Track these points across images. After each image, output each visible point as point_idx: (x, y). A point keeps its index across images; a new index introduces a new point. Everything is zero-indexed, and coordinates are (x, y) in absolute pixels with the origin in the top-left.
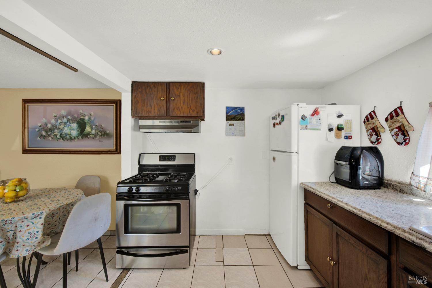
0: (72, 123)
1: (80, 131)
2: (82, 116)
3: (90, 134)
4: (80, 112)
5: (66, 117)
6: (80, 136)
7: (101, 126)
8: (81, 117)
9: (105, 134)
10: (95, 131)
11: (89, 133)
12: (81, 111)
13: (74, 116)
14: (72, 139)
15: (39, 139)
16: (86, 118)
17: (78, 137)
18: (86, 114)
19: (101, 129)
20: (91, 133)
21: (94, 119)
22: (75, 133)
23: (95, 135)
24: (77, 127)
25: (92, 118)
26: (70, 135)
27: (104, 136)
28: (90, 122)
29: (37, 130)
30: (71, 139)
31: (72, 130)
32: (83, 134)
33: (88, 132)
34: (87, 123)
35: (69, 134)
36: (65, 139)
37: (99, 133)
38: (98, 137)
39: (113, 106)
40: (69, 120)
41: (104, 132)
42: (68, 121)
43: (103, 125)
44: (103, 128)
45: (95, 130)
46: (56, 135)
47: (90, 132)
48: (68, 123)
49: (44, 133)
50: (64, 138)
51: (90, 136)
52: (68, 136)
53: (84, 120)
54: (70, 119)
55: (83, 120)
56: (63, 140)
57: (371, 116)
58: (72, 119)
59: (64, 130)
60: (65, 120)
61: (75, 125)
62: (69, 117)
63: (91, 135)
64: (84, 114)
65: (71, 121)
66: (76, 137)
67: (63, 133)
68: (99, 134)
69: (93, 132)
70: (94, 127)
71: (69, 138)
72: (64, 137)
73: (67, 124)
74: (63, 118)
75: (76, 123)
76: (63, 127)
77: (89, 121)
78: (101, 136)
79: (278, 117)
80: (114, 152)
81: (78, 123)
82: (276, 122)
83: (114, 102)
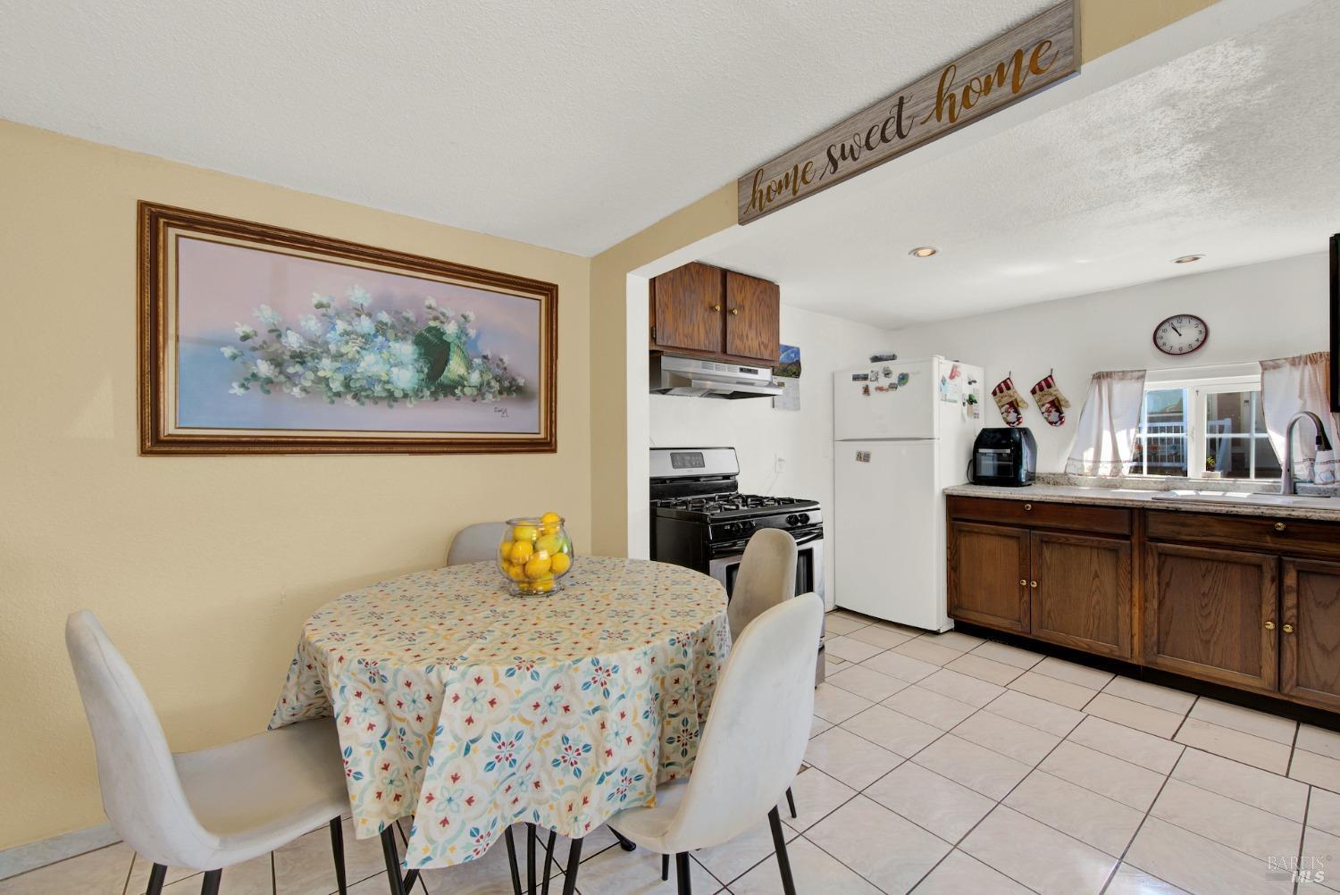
0: (397, 339)
1: (426, 370)
2: (436, 319)
3: (464, 386)
4: (427, 303)
5: (369, 315)
6: (429, 389)
7: (501, 360)
8: (432, 324)
9: (512, 389)
10: (482, 376)
11: (460, 382)
12: (431, 301)
13: (405, 314)
14: (396, 400)
15: (236, 390)
16: (451, 329)
17: (417, 393)
18: (450, 313)
19: (499, 372)
20: (465, 383)
21: (478, 335)
22: (406, 377)
23: (481, 390)
24: (416, 356)
25: (472, 333)
26: (388, 382)
27: (508, 394)
28: (465, 343)
29: (228, 352)
30: (391, 397)
31: (396, 366)
32: (436, 383)
33: (457, 378)
34: (452, 345)
35: (385, 378)
36: (367, 397)
37: (493, 383)
38: (489, 397)
39: (540, 300)
40: (381, 328)
41: (510, 383)
42: (378, 331)
43: (506, 359)
44: (505, 369)
45: (482, 373)
46: (326, 380)
47: (462, 377)
48: (380, 339)
49: (264, 368)
50: (363, 393)
51: (462, 391)
52: (378, 389)
53: (443, 334)
54: (386, 324)
55: (439, 333)
56: (358, 400)
57: (1005, 387)
58: (396, 324)
59: (362, 364)
60: (366, 325)
61: (406, 350)
62: (384, 317)
63: (465, 389)
64: (443, 315)
65: (390, 333)
66: (410, 393)
67: (359, 376)
68: (490, 387)
69: (475, 378)
70: (478, 361)
71: (384, 394)
72: (358, 390)
73: (372, 341)
74: (359, 316)
75: (410, 342)
76: (358, 352)
77: (459, 338)
78: (500, 393)
79: (881, 376)
80: (546, 445)
81: (420, 341)
82: (872, 386)
83: (548, 291)
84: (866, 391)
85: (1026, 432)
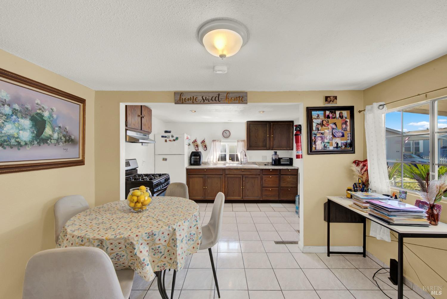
0: (22, 117)
1: (35, 132)
2: (40, 109)
3: (51, 139)
4: (36, 102)
5: (9, 105)
6: (36, 141)
7: (66, 128)
8: (39, 111)
9: (69, 140)
10: (58, 135)
11: (50, 138)
12: (38, 101)
13: (26, 106)
14: (21, 146)
16: (46, 114)
17: (31, 142)
18: (46, 107)
19: (65, 133)
20: (52, 138)
21: (57, 118)
22: (26, 135)
23: (58, 140)
24: (31, 126)
25: (55, 116)
26: (18, 138)
27: (68, 142)
28: (52, 121)
30: (19, 145)
31: (22, 130)
33: (49, 136)
34: (47, 122)
35: (16, 136)
36: (8, 145)
37: (63, 138)
38: (61, 144)
39: (80, 105)
40: (15, 112)
41: (69, 138)
42: (13, 113)
43: (67, 128)
44: (67, 132)
45: (58, 133)
47: (50, 135)
48: (14, 117)
50: (5, 143)
51: (50, 141)
52: (13, 141)
53: (43, 116)
54: (17, 110)
55: (41, 116)
56: (3, 147)
58: (22, 110)
59: (5, 129)
60: (7, 110)
61: (27, 123)
62: (16, 106)
63: (52, 141)
64: (43, 108)
65: (19, 114)
66: (28, 143)
67: (3, 135)
68: (62, 140)
69: (56, 136)
70: (57, 128)
71: (16, 144)
73: (10, 118)
74: (4, 105)
75: (28, 119)
76: (3, 123)
77: (50, 118)
78: (65, 142)
79: (170, 137)
80: (81, 163)
81: (33, 119)
82: (168, 139)
83: (82, 101)
84: (166, 141)
85: (200, 152)
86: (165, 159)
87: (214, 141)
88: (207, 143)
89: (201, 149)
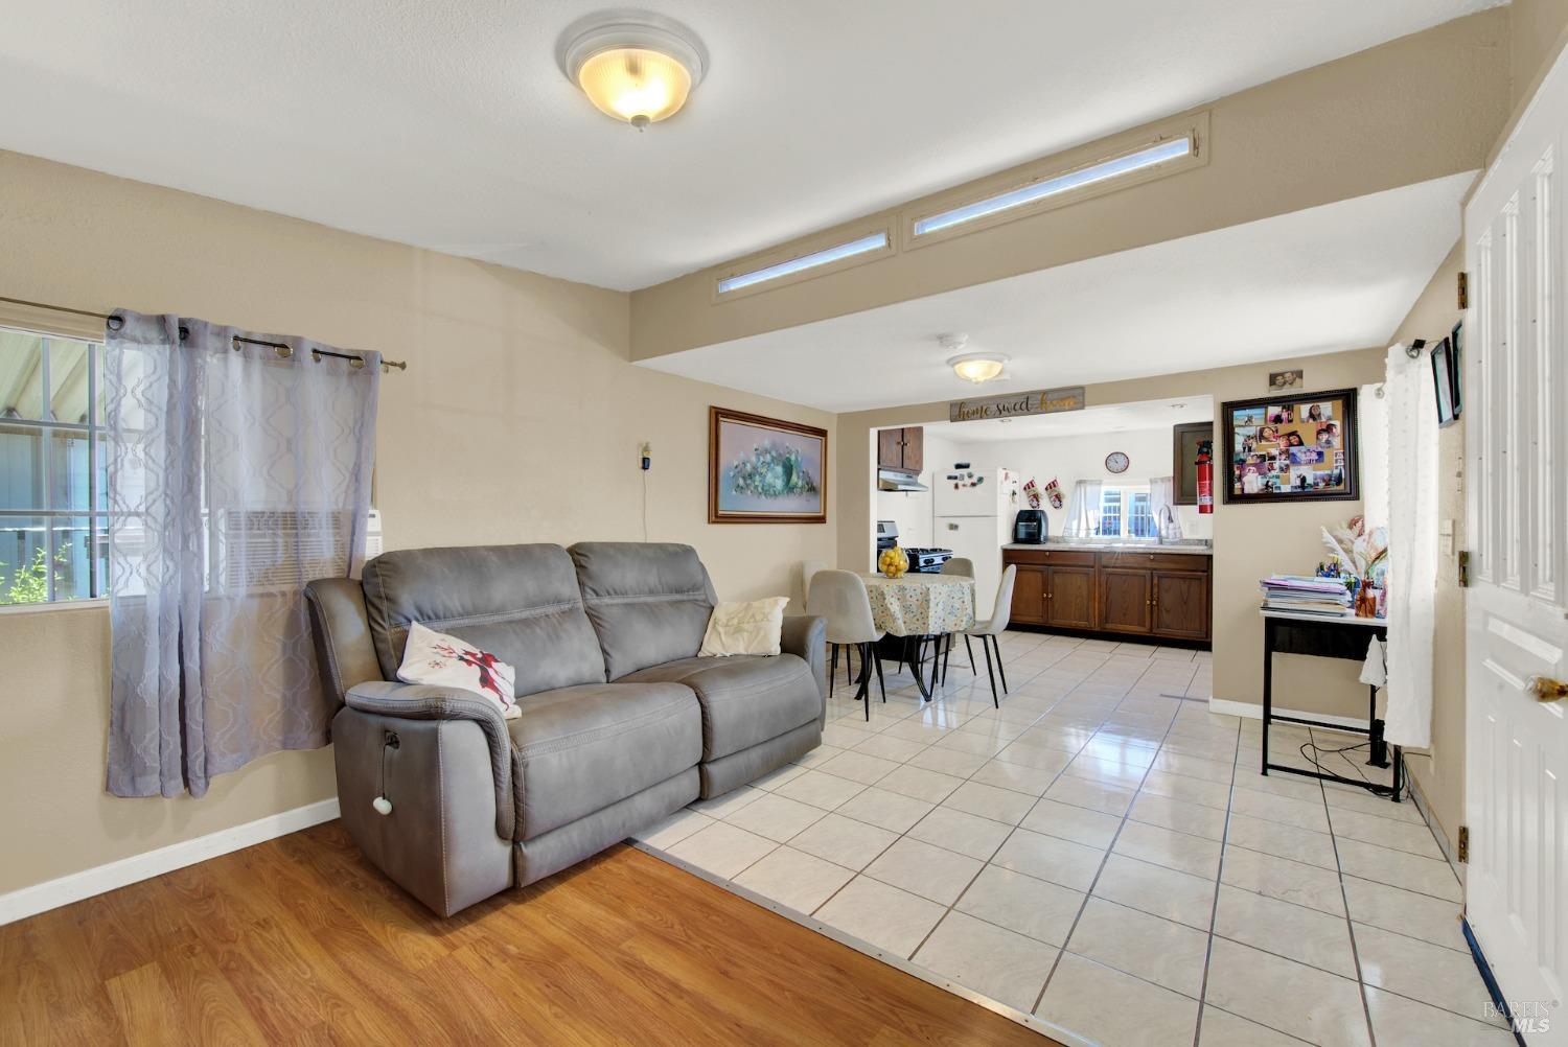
0: (777, 464)
1: (785, 480)
2: (789, 453)
3: (797, 488)
5: (770, 453)
6: (786, 489)
7: (808, 473)
8: (788, 456)
9: (813, 489)
10: (802, 482)
11: (795, 486)
12: (787, 444)
13: (780, 451)
14: (777, 496)
15: (734, 493)
16: (793, 458)
17: (783, 492)
18: (793, 449)
19: (808, 479)
20: (797, 486)
22: (780, 484)
23: (802, 489)
24: (783, 473)
25: (800, 459)
26: (775, 487)
27: (811, 492)
28: (797, 465)
29: (732, 474)
30: (775, 494)
31: (777, 478)
32: (789, 488)
33: (795, 483)
34: (793, 466)
35: (774, 484)
36: (769, 495)
37: (806, 486)
38: (805, 493)
39: (822, 440)
40: (773, 458)
41: (812, 485)
42: (772, 461)
43: (811, 473)
44: (810, 478)
45: (802, 480)
46: (756, 487)
48: (773, 464)
49: (741, 482)
51: (796, 490)
52: (772, 490)
53: (791, 460)
55: (789, 459)
56: (766, 496)
57: (1030, 486)
58: (777, 457)
59: (767, 478)
60: (768, 458)
61: (779, 469)
62: (774, 454)
64: (791, 450)
65: (775, 461)
66: (781, 492)
67: (766, 484)
68: (805, 488)
69: (800, 484)
70: (801, 474)
71: (773, 493)
72: (768, 492)
73: (770, 466)
74: (767, 453)
75: (781, 466)
76: (766, 472)
77: (796, 462)
78: (808, 490)
79: (966, 478)
80: (821, 520)
81: (784, 466)
82: (960, 483)
83: (822, 433)
84: (956, 486)
85: (1042, 512)
86: (953, 527)
87: (1080, 482)
88: (1062, 488)
89: (1045, 505)
